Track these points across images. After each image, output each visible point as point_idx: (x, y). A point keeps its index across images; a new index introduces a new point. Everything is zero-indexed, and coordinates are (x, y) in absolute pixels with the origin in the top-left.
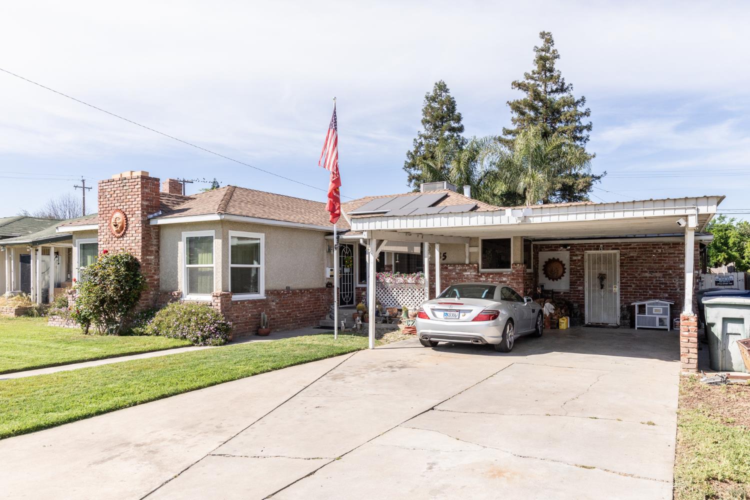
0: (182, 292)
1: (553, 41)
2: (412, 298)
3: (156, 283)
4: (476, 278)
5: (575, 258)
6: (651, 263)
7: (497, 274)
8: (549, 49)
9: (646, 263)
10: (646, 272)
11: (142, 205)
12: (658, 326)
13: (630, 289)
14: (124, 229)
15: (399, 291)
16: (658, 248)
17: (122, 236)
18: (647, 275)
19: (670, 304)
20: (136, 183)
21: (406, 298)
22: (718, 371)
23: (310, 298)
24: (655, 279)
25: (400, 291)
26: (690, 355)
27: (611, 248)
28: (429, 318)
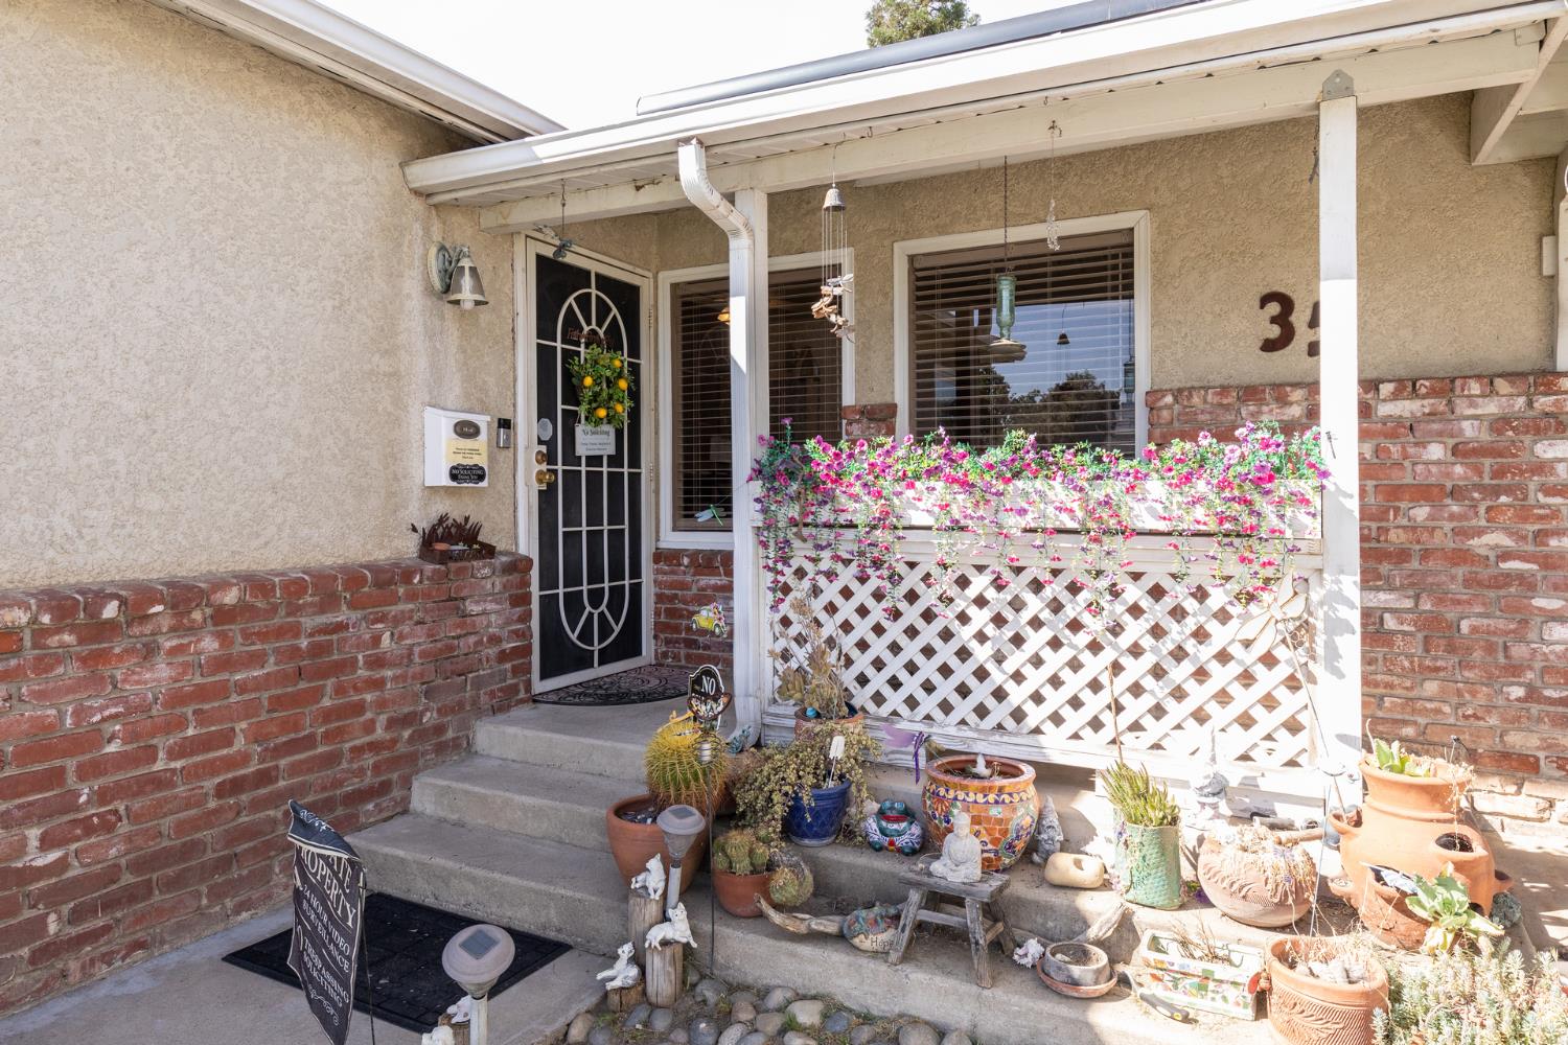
15: (1017, 605)
25: (1034, 605)
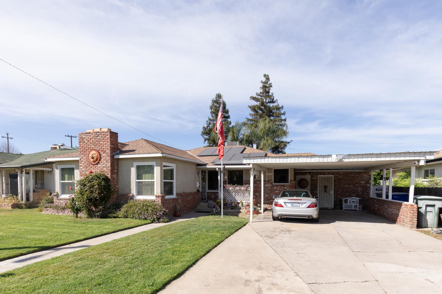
0: (134, 195)
1: (269, 79)
2: (243, 197)
3: (117, 189)
4: (271, 188)
5: (313, 178)
6: (348, 181)
7: (282, 185)
8: (268, 82)
9: (346, 181)
10: (346, 185)
11: (111, 147)
12: (353, 209)
13: (338, 192)
14: (99, 160)
16: (352, 174)
17: (97, 164)
18: (347, 186)
19: (359, 199)
20: (106, 135)
21: (240, 197)
22: (422, 228)
23: (192, 197)
24: (350, 188)
26: (414, 221)
27: (330, 174)
28: (283, 207)
